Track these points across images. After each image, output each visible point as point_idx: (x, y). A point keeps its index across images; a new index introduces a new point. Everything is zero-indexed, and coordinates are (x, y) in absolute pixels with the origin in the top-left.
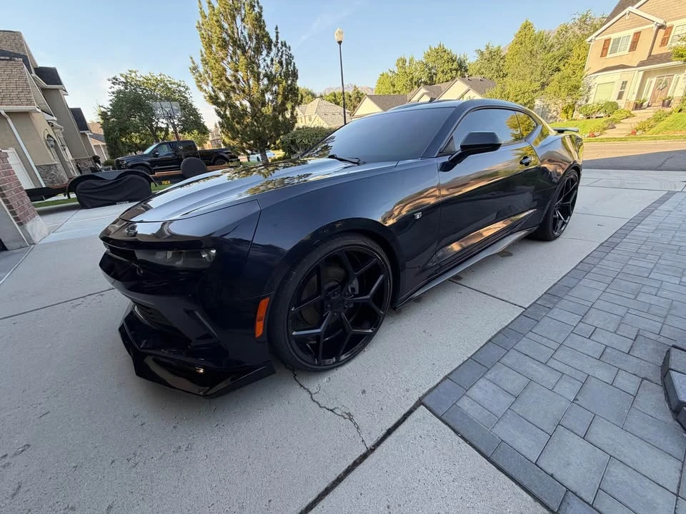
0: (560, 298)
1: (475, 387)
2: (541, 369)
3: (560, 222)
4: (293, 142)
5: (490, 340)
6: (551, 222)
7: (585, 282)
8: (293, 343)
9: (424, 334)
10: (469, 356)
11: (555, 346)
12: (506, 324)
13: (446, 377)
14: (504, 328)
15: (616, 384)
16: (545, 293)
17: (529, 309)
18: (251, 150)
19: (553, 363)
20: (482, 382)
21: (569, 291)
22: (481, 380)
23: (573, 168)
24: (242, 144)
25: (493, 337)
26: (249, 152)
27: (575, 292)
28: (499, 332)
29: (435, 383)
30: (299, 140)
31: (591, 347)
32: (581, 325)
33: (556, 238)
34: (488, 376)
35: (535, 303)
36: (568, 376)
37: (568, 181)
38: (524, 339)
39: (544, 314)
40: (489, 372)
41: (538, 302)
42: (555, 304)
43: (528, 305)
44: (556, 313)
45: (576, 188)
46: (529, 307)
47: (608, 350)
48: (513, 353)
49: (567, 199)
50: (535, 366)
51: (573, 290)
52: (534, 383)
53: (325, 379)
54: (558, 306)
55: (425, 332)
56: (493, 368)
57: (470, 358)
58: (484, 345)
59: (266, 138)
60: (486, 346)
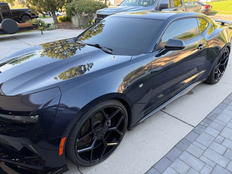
0: (212, 121)
1: (165, 172)
2: (196, 161)
3: (219, 75)
4: (73, 9)
5: (175, 146)
6: (214, 76)
7: (225, 111)
8: (78, 155)
9: (144, 143)
10: (164, 155)
11: (204, 148)
12: (184, 137)
13: (153, 167)
14: (183, 139)
15: (227, 168)
16: (205, 118)
17: (197, 128)
18: (46, 12)
19: (202, 158)
20: (169, 169)
21: (217, 117)
22: (168, 168)
23: (227, 47)
24: (40, 8)
25: (177, 144)
26: (44, 13)
27: (220, 118)
28: (180, 141)
29: (147, 171)
30: (77, 8)
31: (221, 149)
32: (219, 137)
33: (216, 83)
34: (172, 166)
35: (199, 124)
36: (208, 164)
37: (223, 54)
38: (191, 144)
39: (203, 130)
40: (173, 163)
41: (201, 123)
42: (209, 124)
43: (196, 125)
44: (208, 130)
45: (228, 57)
46: (196, 126)
47: (228, 151)
48: (185, 153)
49: (223, 62)
50: (194, 160)
51: (219, 116)
52: (192, 169)
53: (94, 169)
54: (210, 125)
55: (144, 141)
56: (174, 162)
57: (165, 156)
58: (172, 149)
59: (56, 5)
60: (173, 149)
